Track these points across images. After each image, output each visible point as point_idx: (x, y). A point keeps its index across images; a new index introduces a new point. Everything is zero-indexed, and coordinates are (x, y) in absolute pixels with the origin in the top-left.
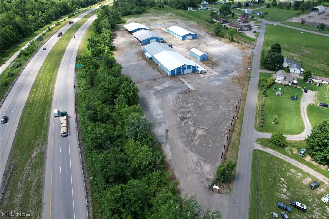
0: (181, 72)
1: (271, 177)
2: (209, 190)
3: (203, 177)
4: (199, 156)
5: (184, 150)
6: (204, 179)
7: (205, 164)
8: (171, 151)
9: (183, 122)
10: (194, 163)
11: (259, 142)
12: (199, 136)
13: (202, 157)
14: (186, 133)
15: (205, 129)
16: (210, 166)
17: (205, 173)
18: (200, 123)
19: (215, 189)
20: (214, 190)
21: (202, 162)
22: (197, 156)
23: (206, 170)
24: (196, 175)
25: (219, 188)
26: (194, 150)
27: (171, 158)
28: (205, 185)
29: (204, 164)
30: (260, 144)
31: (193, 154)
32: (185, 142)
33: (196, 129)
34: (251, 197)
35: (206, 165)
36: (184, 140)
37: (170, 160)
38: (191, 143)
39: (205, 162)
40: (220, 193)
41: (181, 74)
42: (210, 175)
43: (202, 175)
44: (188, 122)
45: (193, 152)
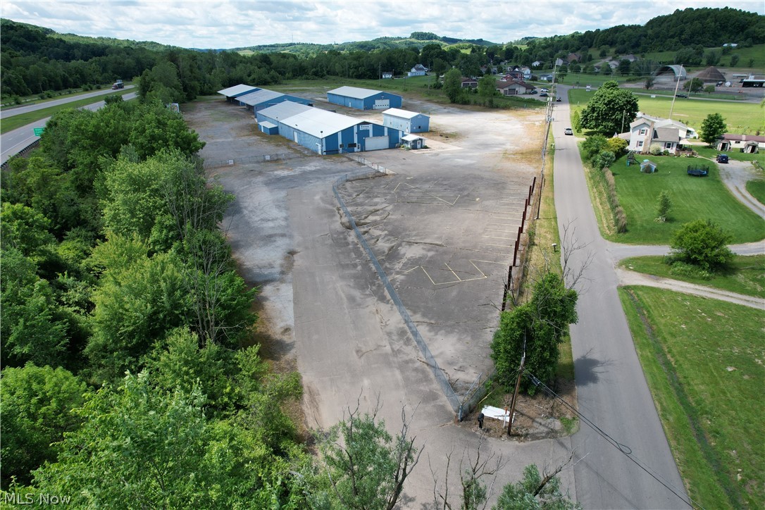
0: (355, 145)
1: (729, 360)
2: (464, 426)
3: (432, 376)
4: (409, 313)
5: (352, 299)
6: (436, 386)
7: (436, 334)
8: (295, 303)
9: (352, 233)
10: (389, 334)
11: (631, 268)
12: (409, 260)
13: (424, 315)
14: (359, 255)
15: (431, 244)
16: (459, 339)
17: (439, 362)
18: (414, 233)
19: (493, 420)
20: (487, 424)
21: (423, 330)
22: (402, 313)
23: (441, 353)
24: (397, 373)
25: (511, 415)
26: (389, 297)
27: (290, 322)
28: (443, 407)
29: (432, 334)
30: (634, 270)
31: (384, 307)
32: (356, 277)
33: (400, 245)
34: (673, 443)
35: (439, 337)
36: (353, 272)
37: (287, 330)
38: (377, 279)
39: (433, 327)
40: (518, 435)
41: (356, 149)
42: (461, 369)
43: (423, 372)
44: (370, 231)
45: (388, 302)
